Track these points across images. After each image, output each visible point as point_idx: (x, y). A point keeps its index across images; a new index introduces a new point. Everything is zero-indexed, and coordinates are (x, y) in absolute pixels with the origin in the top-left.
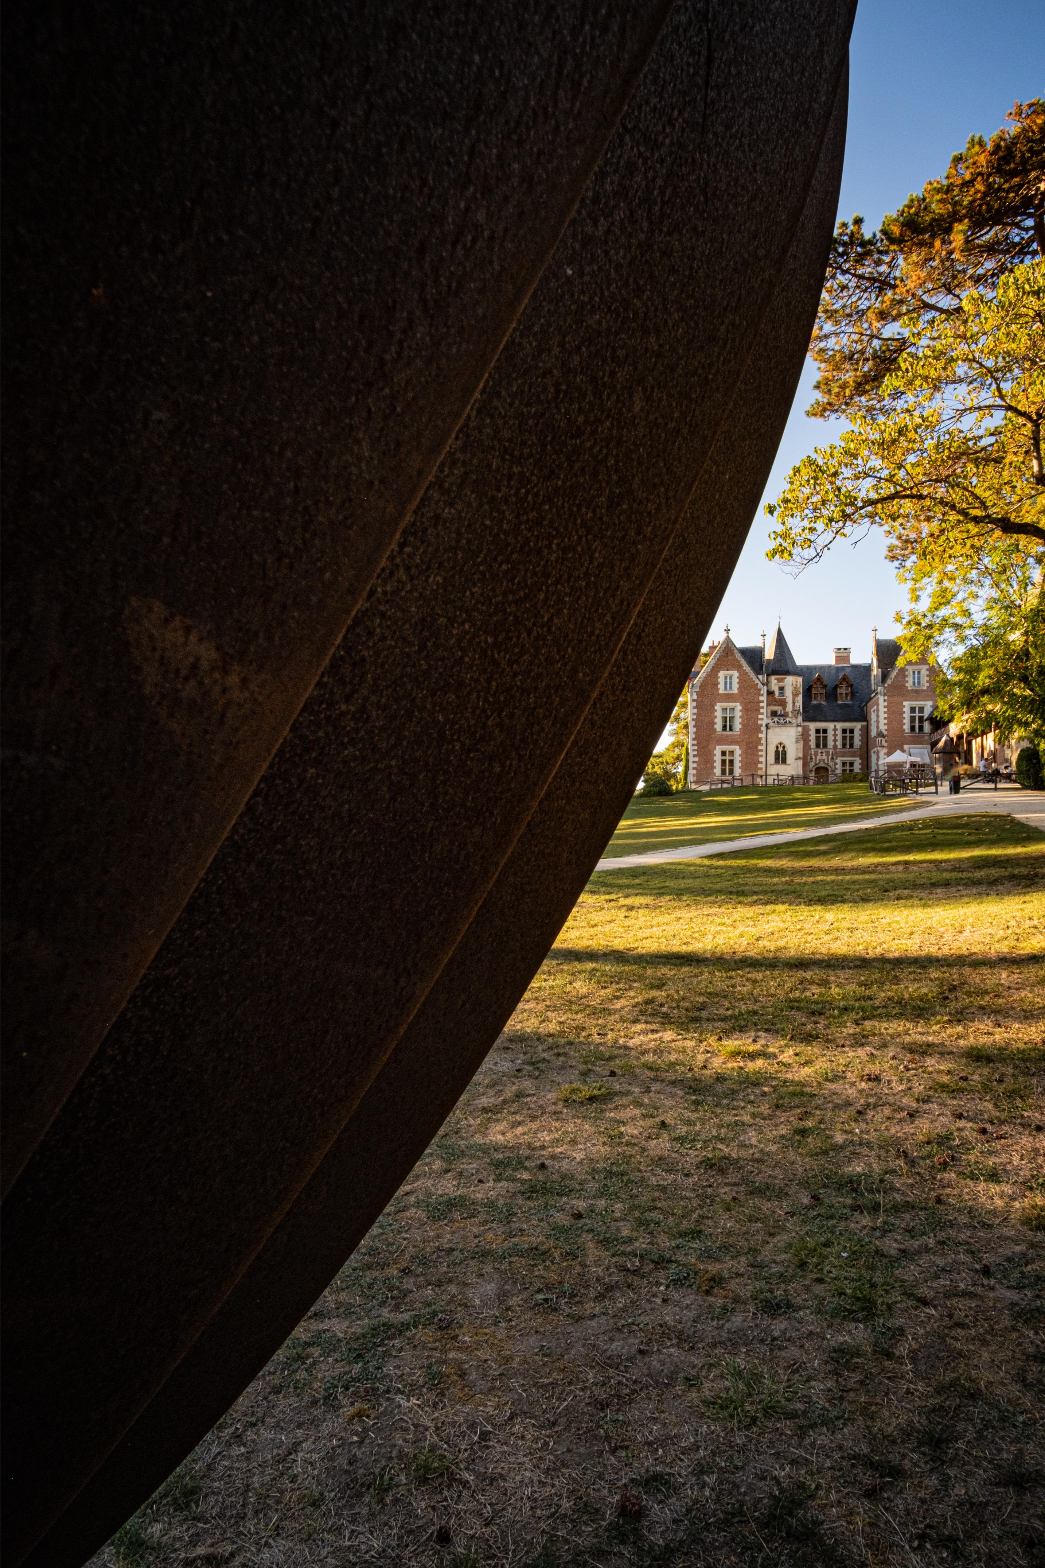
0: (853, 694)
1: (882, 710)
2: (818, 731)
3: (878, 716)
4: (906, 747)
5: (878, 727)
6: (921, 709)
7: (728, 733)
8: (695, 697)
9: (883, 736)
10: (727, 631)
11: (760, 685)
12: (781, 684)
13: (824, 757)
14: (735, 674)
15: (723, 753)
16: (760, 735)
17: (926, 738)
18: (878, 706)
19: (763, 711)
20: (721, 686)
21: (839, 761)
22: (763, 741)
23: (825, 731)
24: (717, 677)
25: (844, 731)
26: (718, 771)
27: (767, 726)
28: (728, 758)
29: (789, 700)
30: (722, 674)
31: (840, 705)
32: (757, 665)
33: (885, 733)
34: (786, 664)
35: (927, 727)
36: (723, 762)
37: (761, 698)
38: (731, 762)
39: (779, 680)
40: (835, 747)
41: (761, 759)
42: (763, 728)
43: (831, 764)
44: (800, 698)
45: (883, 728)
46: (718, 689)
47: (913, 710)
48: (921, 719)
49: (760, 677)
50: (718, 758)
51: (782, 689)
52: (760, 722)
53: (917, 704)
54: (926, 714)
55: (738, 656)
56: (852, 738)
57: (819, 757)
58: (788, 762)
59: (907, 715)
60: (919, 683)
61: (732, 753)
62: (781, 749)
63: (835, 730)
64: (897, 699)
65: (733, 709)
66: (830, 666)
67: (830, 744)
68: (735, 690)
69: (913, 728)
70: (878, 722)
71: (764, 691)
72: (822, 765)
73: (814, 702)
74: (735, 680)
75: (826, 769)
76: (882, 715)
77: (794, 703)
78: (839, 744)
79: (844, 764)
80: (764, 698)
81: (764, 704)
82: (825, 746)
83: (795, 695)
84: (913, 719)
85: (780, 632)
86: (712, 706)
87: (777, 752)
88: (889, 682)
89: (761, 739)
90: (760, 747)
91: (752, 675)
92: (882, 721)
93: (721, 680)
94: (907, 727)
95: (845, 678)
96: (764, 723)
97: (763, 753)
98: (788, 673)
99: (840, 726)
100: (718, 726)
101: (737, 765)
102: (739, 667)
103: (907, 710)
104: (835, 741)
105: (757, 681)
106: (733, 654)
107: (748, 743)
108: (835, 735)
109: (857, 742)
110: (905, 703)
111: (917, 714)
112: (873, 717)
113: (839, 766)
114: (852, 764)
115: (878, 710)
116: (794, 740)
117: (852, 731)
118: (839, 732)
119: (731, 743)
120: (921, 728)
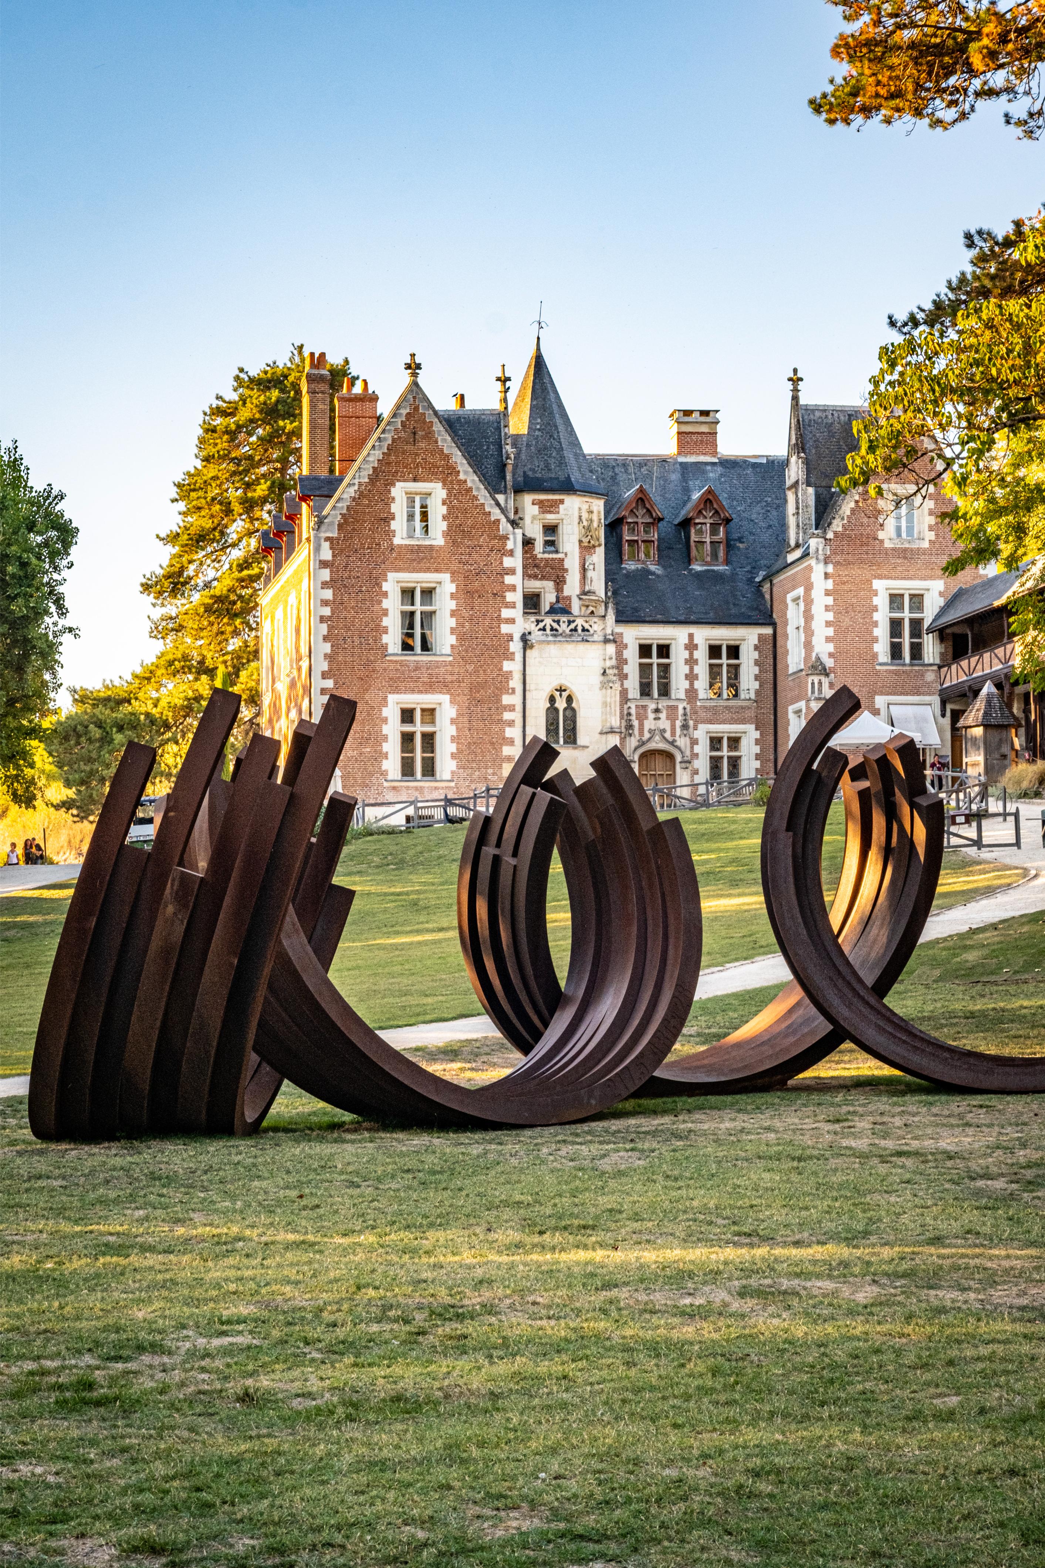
0: (729, 545)
1: (821, 601)
2: (645, 650)
3: (808, 616)
4: (880, 701)
5: (808, 645)
6: (917, 600)
7: (419, 657)
8: (327, 554)
9: (825, 672)
10: (413, 367)
11: (505, 527)
12: (551, 518)
13: (664, 723)
14: (438, 491)
15: (407, 715)
16: (507, 666)
17: (930, 676)
18: (809, 588)
19: (516, 597)
20: (399, 525)
21: (702, 733)
22: (515, 683)
23: (664, 650)
24: (388, 500)
25: (714, 651)
26: (392, 765)
27: (525, 640)
28: (418, 728)
29: (572, 564)
30: (399, 491)
31: (698, 575)
32: (490, 465)
33: (829, 663)
34: (562, 462)
35: (931, 649)
36: (407, 739)
37: (508, 562)
38: (429, 740)
39: (546, 507)
40: (691, 693)
41: (509, 732)
42: (516, 646)
43: (682, 742)
44: (598, 558)
45: (823, 649)
46: (391, 534)
47: (895, 600)
48: (916, 624)
49: (501, 498)
50: (393, 729)
51: (551, 529)
52: (505, 629)
53: (907, 586)
54: (929, 615)
55: (445, 441)
56: (735, 671)
57: (649, 724)
58: (581, 741)
59: (882, 616)
60: (910, 530)
61: (430, 713)
62: (561, 704)
63: (691, 646)
64: (856, 571)
65: (428, 593)
66: (663, 461)
67: (679, 685)
68: (437, 536)
69: (896, 651)
70: (809, 633)
71: (515, 543)
72: (657, 744)
73: (631, 566)
74: (438, 511)
75: (670, 756)
76: (821, 616)
77: (584, 570)
78: (702, 684)
79: (715, 742)
80: (515, 562)
81: (515, 579)
82: (665, 691)
83: (586, 549)
84: (896, 626)
85: (539, 364)
86: (376, 581)
87: (552, 710)
88: (837, 525)
89: (508, 675)
90: (506, 700)
91: (482, 494)
92: (821, 632)
93: (399, 508)
94: (882, 649)
95: (709, 500)
96: (516, 630)
97: (516, 716)
98: (568, 488)
99: (704, 635)
100: (392, 639)
101: (445, 748)
102: (447, 474)
103: (881, 601)
104: (691, 677)
105: (496, 514)
106: (429, 435)
107: (475, 688)
108: (691, 662)
109: (749, 682)
110: (877, 584)
111: (906, 615)
112: (794, 616)
113: (703, 749)
114: (734, 742)
115: (809, 602)
116: (597, 679)
117: (734, 651)
118: (701, 654)
119: (430, 687)
120: (917, 651)
